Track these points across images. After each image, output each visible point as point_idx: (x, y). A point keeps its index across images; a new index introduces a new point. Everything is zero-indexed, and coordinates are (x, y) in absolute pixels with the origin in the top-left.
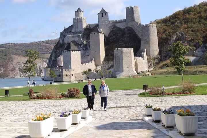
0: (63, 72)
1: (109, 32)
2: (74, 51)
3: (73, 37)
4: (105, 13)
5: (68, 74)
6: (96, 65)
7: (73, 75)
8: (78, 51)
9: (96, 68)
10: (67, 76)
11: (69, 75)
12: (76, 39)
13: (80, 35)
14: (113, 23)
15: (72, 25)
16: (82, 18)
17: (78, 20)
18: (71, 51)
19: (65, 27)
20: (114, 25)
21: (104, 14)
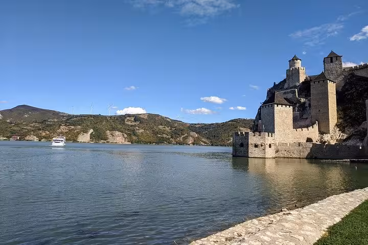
0: (249, 137)
1: (343, 85)
2: (280, 106)
3: (285, 93)
4: (337, 57)
5: (259, 143)
6: (322, 133)
7: (270, 146)
8: (288, 106)
9: (322, 138)
10: (256, 146)
11: (262, 146)
12: (290, 96)
13: (295, 91)
14: (350, 70)
15: (284, 80)
16: (298, 68)
17: (293, 72)
18: (276, 105)
19: (275, 83)
20: (352, 74)
21: (334, 59)
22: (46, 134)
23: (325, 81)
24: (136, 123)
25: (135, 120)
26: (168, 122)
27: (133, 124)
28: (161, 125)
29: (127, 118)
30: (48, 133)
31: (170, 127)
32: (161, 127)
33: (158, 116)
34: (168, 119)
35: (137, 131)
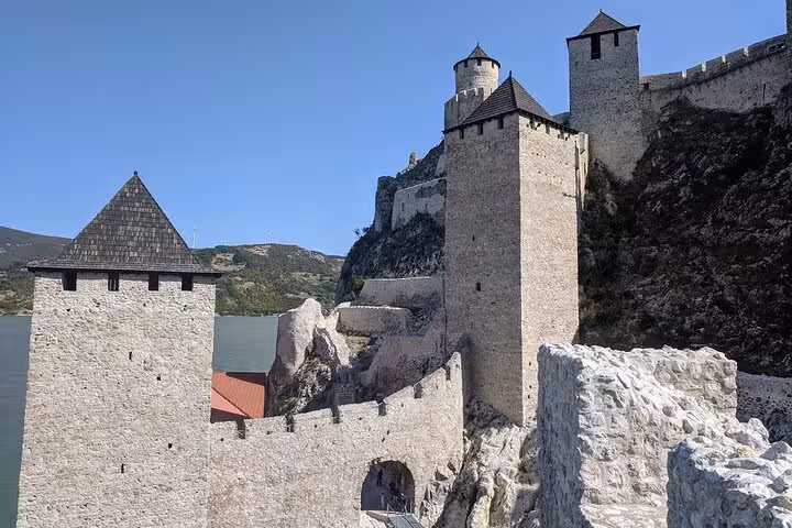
3: (421, 193)
12: (436, 204)
16: (480, 91)
17: (463, 108)
20: (677, 103)
21: (606, 43)
22: (8, 299)
23: (507, 121)
24: (237, 268)
25: (236, 261)
26: (319, 262)
27: (231, 268)
28: (300, 269)
29: (218, 256)
30: (12, 294)
31: (319, 276)
32: (297, 275)
33: (294, 248)
34: (317, 257)
35: (238, 286)
